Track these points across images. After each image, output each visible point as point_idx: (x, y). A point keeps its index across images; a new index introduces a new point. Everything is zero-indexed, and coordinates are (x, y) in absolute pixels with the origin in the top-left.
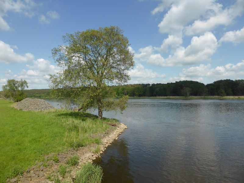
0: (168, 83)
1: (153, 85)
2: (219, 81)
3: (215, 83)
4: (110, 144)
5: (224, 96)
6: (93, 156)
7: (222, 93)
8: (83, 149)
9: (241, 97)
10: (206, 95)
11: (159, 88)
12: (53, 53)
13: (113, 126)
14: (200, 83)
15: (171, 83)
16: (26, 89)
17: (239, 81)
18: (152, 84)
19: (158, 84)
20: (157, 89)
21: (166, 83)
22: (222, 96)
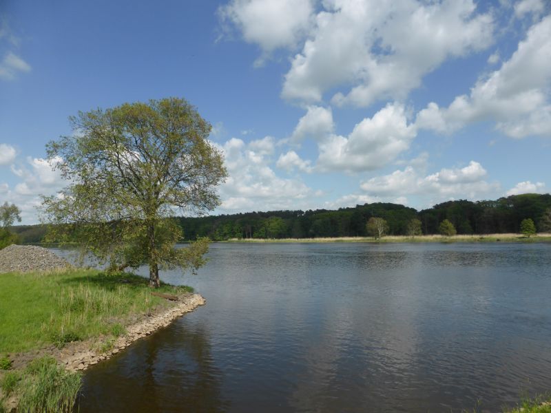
0: (340, 209)
1: (310, 213)
2: (445, 203)
3: (437, 207)
4: (144, 336)
5: (452, 235)
6: (93, 357)
7: (447, 228)
8: (77, 345)
9: (485, 236)
10: (416, 234)
11: (320, 220)
12: (48, 152)
13: (172, 300)
14: (408, 208)
15: (348, 208)
16: (16, 223)
17: (484, 202)
18: (307, 212)
19: (318, 212)
20: (317, 221)
21: (337, 209)
22: (447, 234)
